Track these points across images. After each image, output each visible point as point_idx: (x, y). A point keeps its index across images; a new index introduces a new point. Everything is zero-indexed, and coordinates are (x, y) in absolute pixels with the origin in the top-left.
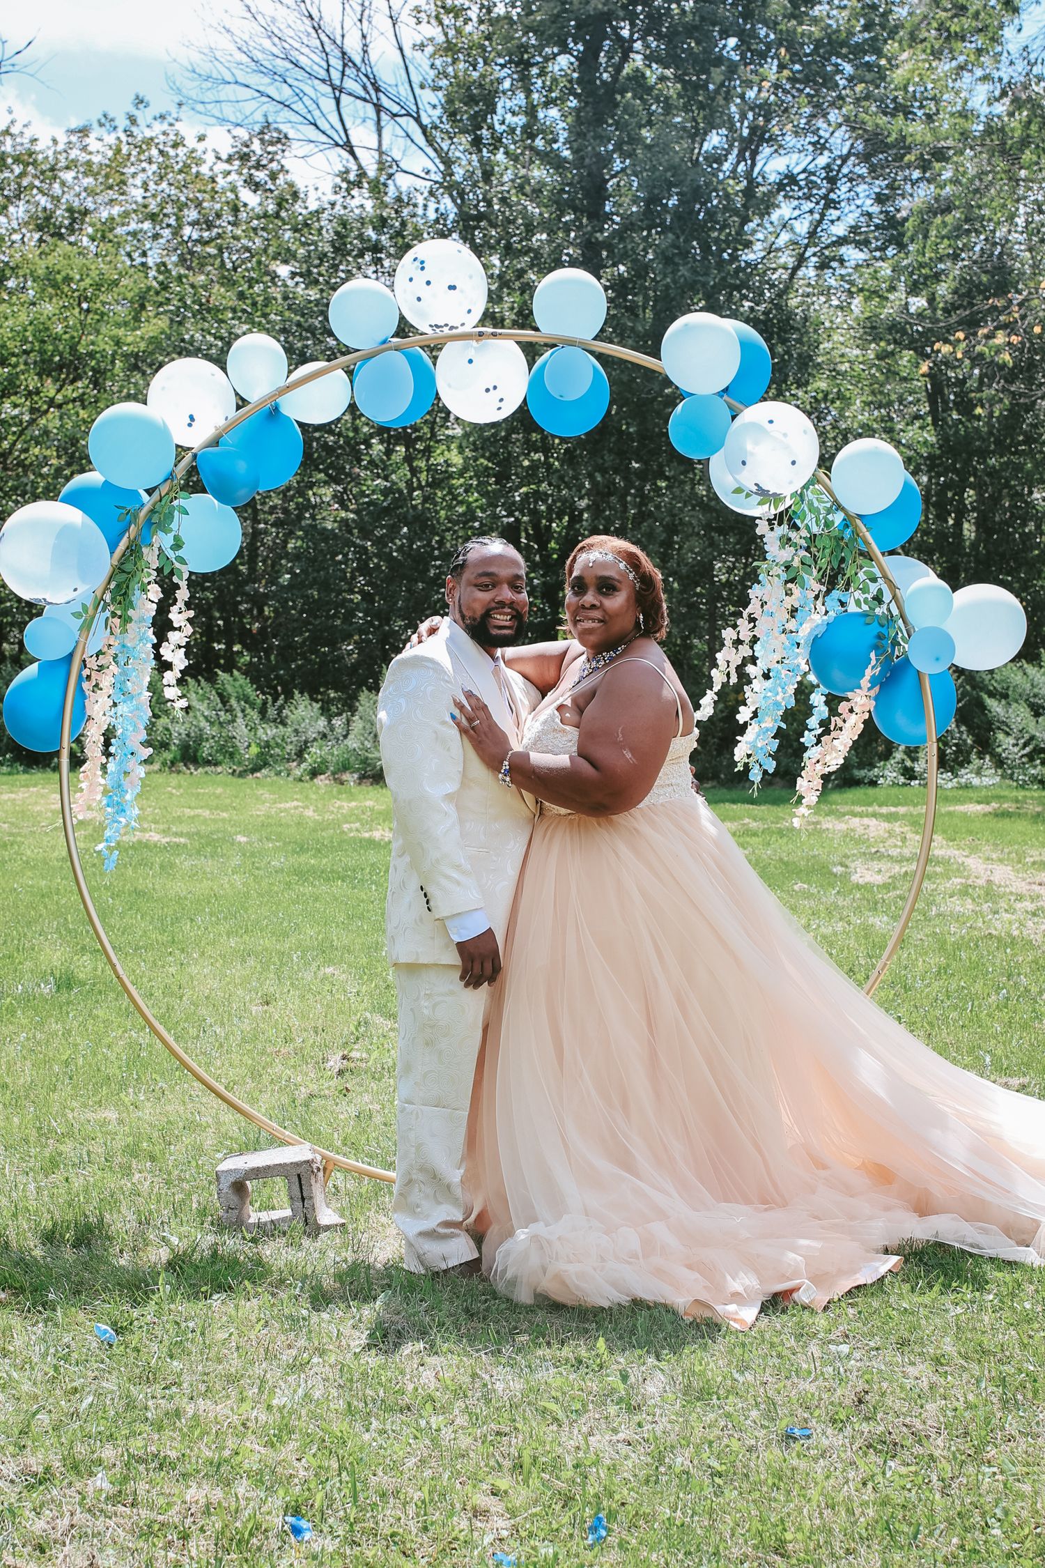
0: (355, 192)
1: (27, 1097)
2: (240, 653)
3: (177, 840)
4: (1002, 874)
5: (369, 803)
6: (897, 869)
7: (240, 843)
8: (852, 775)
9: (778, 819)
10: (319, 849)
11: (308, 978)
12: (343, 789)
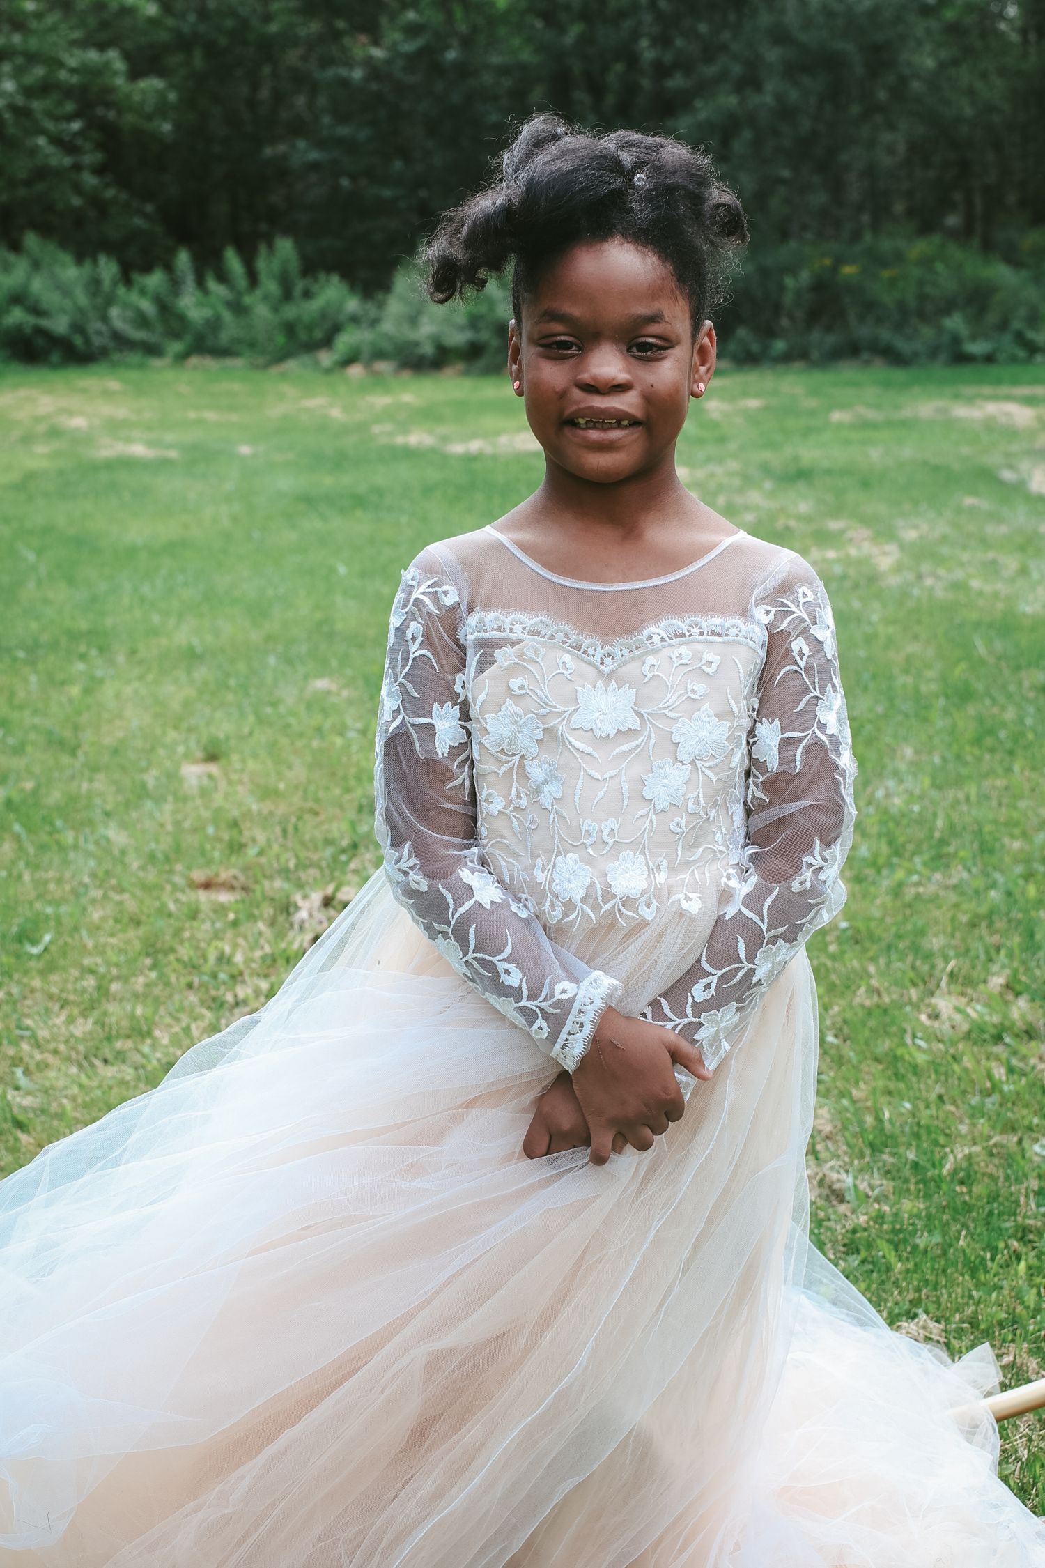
3: (166, 453)
5: (407, 398)
7: (242, 456)
9: (897, 407)
10: (340, 461)
11: (289, 695)
12: (377, 381)
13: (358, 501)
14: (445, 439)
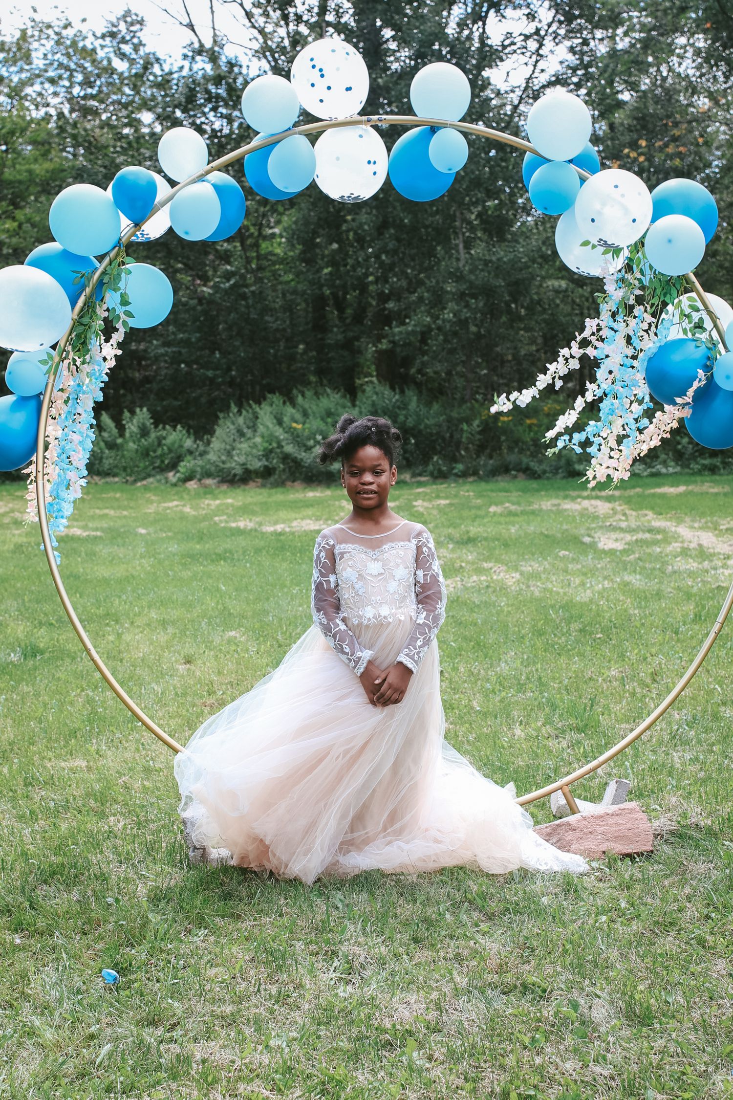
0: (198, 58)
1: (12, 750)
2: (124, 395)
3: (94, 533)
4: (707, 539)
5: (230, 501)
6: (628, 537)
7: (141, 534)
8: (574, 469)
9: (530, 504)
10: (201, 537)
11: (217, 640)
12: (208, 491)
13: (220, 557)
14: (260, 524)
